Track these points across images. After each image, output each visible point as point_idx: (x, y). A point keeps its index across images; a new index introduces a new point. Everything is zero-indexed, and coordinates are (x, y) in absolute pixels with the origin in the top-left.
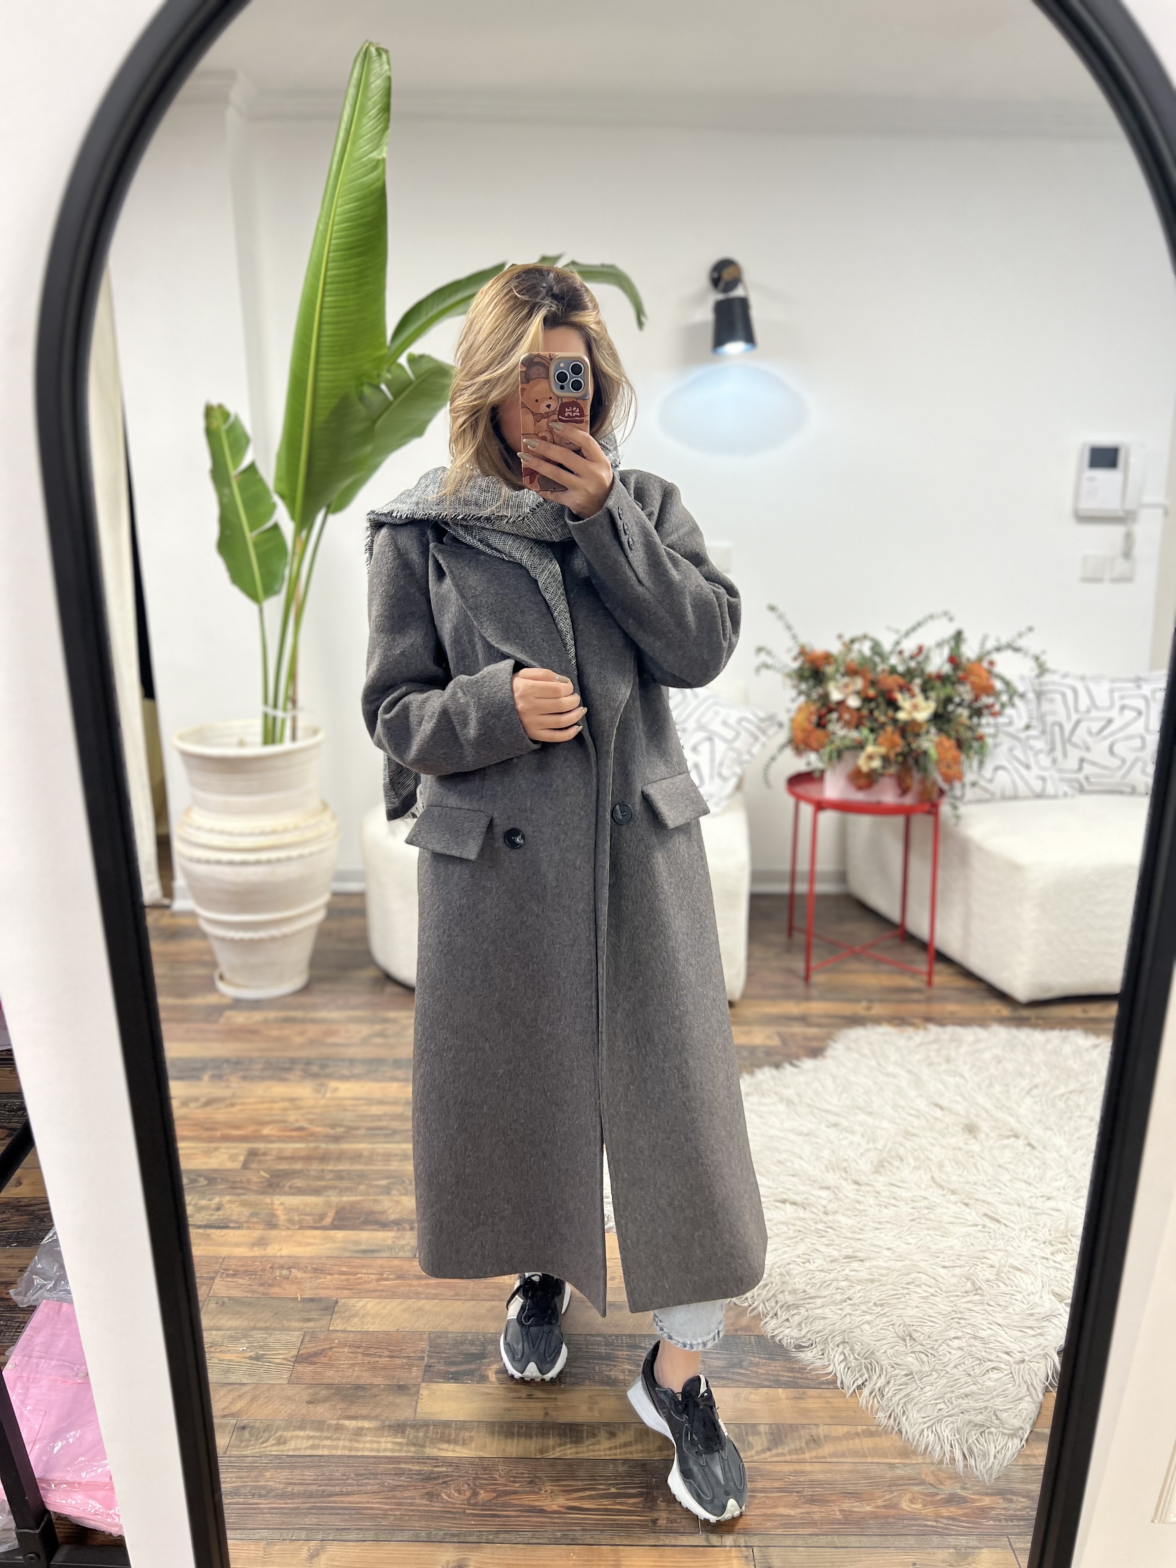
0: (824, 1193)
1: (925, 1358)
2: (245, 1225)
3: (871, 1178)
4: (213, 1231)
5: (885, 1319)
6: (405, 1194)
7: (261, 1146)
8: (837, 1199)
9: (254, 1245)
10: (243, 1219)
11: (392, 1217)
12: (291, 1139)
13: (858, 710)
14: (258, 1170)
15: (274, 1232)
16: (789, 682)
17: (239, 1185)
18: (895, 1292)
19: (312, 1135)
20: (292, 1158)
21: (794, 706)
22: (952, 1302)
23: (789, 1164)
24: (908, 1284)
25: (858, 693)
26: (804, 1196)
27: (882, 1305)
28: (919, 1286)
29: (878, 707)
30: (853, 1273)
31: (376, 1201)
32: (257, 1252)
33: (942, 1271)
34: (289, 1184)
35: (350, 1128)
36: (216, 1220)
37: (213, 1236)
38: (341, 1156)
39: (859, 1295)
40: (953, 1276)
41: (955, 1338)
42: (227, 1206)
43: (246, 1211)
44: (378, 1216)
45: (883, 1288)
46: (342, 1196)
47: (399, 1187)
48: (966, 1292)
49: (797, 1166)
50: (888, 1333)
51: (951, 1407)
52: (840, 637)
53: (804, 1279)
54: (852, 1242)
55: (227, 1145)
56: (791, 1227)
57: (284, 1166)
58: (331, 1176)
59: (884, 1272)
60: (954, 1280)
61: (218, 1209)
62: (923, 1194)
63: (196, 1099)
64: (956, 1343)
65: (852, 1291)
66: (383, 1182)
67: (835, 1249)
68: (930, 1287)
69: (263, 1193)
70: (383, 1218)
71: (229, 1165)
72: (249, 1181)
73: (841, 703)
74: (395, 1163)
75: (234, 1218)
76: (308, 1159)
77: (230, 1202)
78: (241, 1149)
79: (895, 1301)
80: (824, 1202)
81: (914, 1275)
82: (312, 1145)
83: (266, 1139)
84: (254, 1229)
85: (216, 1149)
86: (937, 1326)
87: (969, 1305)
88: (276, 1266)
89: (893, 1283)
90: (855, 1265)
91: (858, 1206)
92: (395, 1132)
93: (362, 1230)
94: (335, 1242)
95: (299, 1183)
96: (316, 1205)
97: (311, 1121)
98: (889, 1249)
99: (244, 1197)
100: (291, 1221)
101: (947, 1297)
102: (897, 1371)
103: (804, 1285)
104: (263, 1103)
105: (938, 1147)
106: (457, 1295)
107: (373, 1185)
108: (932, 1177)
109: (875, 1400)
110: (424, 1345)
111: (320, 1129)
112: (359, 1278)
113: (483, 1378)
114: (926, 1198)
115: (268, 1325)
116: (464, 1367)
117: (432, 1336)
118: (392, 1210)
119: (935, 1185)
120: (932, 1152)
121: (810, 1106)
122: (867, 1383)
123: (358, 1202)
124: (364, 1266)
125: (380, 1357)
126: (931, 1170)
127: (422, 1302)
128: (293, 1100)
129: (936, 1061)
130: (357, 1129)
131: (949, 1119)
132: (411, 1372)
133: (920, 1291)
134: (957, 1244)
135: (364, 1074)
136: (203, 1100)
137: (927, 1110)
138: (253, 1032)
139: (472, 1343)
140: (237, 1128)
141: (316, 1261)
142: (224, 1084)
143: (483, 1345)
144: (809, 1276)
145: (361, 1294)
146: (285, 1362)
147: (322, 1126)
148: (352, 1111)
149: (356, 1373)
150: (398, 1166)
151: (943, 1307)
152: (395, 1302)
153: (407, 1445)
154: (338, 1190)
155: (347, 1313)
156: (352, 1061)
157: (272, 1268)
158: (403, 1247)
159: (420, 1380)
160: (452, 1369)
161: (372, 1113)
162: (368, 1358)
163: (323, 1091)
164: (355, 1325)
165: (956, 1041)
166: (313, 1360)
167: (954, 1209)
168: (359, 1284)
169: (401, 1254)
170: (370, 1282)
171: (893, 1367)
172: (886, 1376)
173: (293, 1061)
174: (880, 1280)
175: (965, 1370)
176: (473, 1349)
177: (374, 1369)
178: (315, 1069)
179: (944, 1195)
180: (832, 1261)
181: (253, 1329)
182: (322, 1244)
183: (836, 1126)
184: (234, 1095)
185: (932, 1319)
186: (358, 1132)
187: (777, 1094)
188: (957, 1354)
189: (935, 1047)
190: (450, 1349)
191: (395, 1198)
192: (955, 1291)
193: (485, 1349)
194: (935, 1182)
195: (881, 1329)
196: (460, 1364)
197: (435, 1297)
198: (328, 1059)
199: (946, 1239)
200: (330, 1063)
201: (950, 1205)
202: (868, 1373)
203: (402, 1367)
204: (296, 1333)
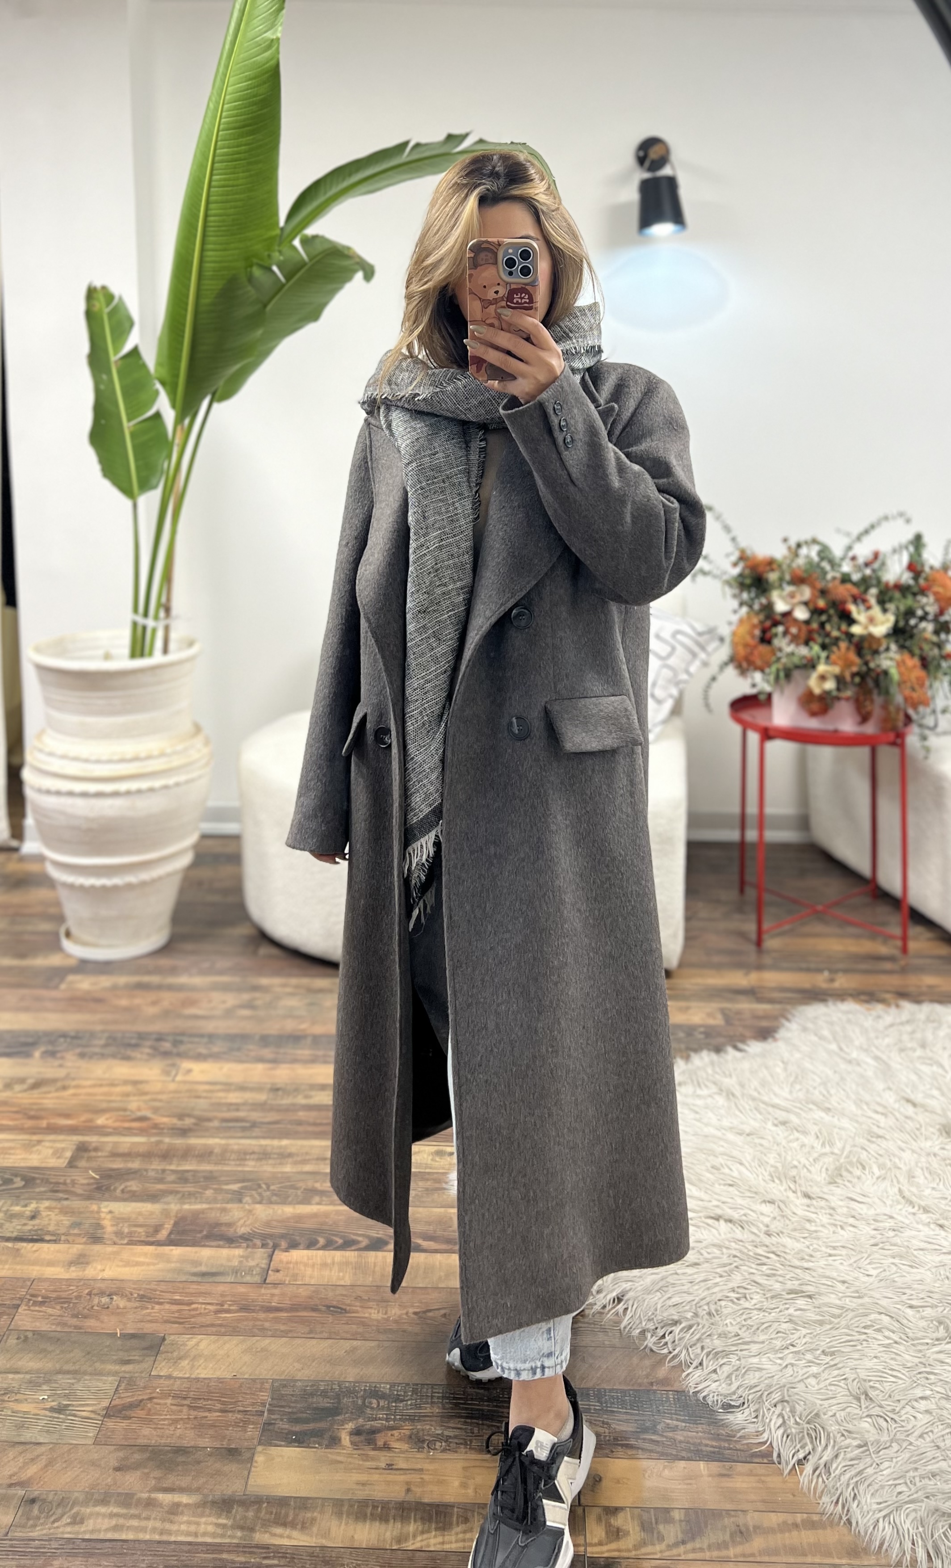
0: (767, 1209)
1: (884, 1424)
2: (63, 1238)
3: (825, 1190)
4: (24, 1244)
5: (836, 1372)
6: (260, 1203)
7: (93, 1139)
8: (783, 1216)
9: (71, 1263)
10: (62, 1230)
11: (242, 1230)
12: (129, 1132)
13: (807, 622)
14: (87, 1169)
15: (97, 1248)
16: (729, 591)
17: (62, 1187)
18: (849, 1338)
19: (156, 1126)
20: (128, 1155)
21: (735, 618)
22: (920, 1351)
23: (726, 1171)
24: (865, 1327)
25: (806, 604)
26: (742, 1212)
27: (832, 1354)
28: (879, 1330)
29: (829, 620)
30: (799, 1313)
31: (224, 1210)
32: (74, 1273)
33: (910, 1312)
34: (122, 1187)
35: (201, 1120)
36: (30, 1231)
37: (22, 1251)
38: (186, 1154)
39: (804, 1341)
40: (922, 1318)
41: (922, 1398)
42: (44, 1214)
43: (66, 1221)
44: (223, 1228)
45: (835, 1333)
46: (184, 1203)
47: (254, 1192)
48: (938, 1340)
49: (735, 1174)
50: (840, 1390)
51: (913, 1489)
52: (785, 540)
53: (738, 1320)
54: (798, 1271)
55: (52, 1137)
56: (724, 1250)
57: (118, 1164)
58: (172, 1177)
59: (837, 1312)
60: (923, 1324)
61: (33, 1217)
62: (887, 1211)
63: (22, 1081)
64: (923, 1405)
65: (796, 1336)
66: (235, 1187)
67: (777, 1281)
68: (893, 1332)
69: (89, 1198)
70: (230, 1232)
71: (53, 1162)
72: (73, 1183)
73: (787, 614)
74: (252, 1163)
75: (51, 1228)
76: (147, 1156)
77: (49, 1208)
78: (68, 1144)
79: (848, 1350)
80: (767, 1220)
81: (873, 1316)
82: (153, 1139)
83: (101, 1131)
84: (74, 1243)
85: (39, 1142)
86: (900, 1382)
87: (941, 1356)
88: (95, 1291)
89: (847, 1327)
90: (801, 1302)
91: (808, 1226)
93: (204, 1246)
94: (169, 1261)
95: (134, 1185)
96: (152, 1213)
97: (156, 1110)
98: (844, 1282)
99: (66, 1203)
100: (119, 1234)
101: (913, 1345)
102: (848, 1441)
103: (738, 1327)
104: (101, 1086)
105: (909, 1152)
106: (311, 1332)
107: (222, 1190)
108: (900, 1190)
109: (820, 1480)
110: (265, 1396)
111: (165, 1120)
112: (194, 1309)
113: (334, 1441)
114: (891, 1217)
115: (77, 1367)
116: (311, 1426)
117: (276, 1384)
118: (241, 1222)
119: (903, 1201)
120: (900, 1159)
121: (754, 1099)
122: (810, 1457)
123: (203, 1211)
124: (201, 1294)
125: (210, 1410)
126: (898, 1182)
127: (267, 1341)
128: (135, 1083)
129: (909, 1045)
130: (209, 1120)
131: (922, 1118)
132: (246, 1431)
133: (880, 1338)
134: (928, 1276)
135: (224, 1053)
136: (30, 1081)
137: (896, 1106)
138: (98, 1000)
139: (324, 1394)
140: (67, 1116)
141: (144, 1286)
142: (57, 1063)
143: (338, 1397)
144: (744, 1317)
145: (194, 1329)
146: (93, 1416)
147: (169, 1116)
148: (205, 1098)
149: (178, 1432)
150: (255, 1167)
151: (909, 1358)
152: (235, 1340)
153: (233, 1527)
154: (179, 1196)
155: (175, 1354)
156: (211, 1037)
157: (90, 1294)
158: (251, 1269)
159: (256, 1442)
160: (297, 1428)
161: (229, 1101)
162: (195, 1413)
163: (173, 1073)
164: (183, 1370)
165: (933, 1021)
166: (128, 1413)
167: (926, 1230)
168: (193, 1316)
169: (248, 1279)
170: (206, 1314)
171: (843, 1435)
172: (834, 1446)
173: (142, 1036)
174: (831, 1323)
175: (933, 1441)
176: (325, 1403)
177: (200, 1426)
178: (167, 1046)
179: (914, 1214)
180: (772, 1297)
181: (59, 1372)
182: (154, 1264)
183: (784, 1123)
184: (67, 1077)
185: (895, 1373)
186: (211, 1124)
187: (715, 1083)
188: (924, 1419)
189: (908, 1028)
190: (296, 1402)
191: (247, 1207)
192: (924, 1337)
193: (339, 1402)
194: (904, 1197)
195: (830, 1385)
196: (307, 1421)
197: (284, 1334)
198: (183, 1034)
199: (915, 1270)
200: (185, 1039)
201: (920, 1227)
202: (812, 1442)
203: (236, 1425)
204: (110, 1378)
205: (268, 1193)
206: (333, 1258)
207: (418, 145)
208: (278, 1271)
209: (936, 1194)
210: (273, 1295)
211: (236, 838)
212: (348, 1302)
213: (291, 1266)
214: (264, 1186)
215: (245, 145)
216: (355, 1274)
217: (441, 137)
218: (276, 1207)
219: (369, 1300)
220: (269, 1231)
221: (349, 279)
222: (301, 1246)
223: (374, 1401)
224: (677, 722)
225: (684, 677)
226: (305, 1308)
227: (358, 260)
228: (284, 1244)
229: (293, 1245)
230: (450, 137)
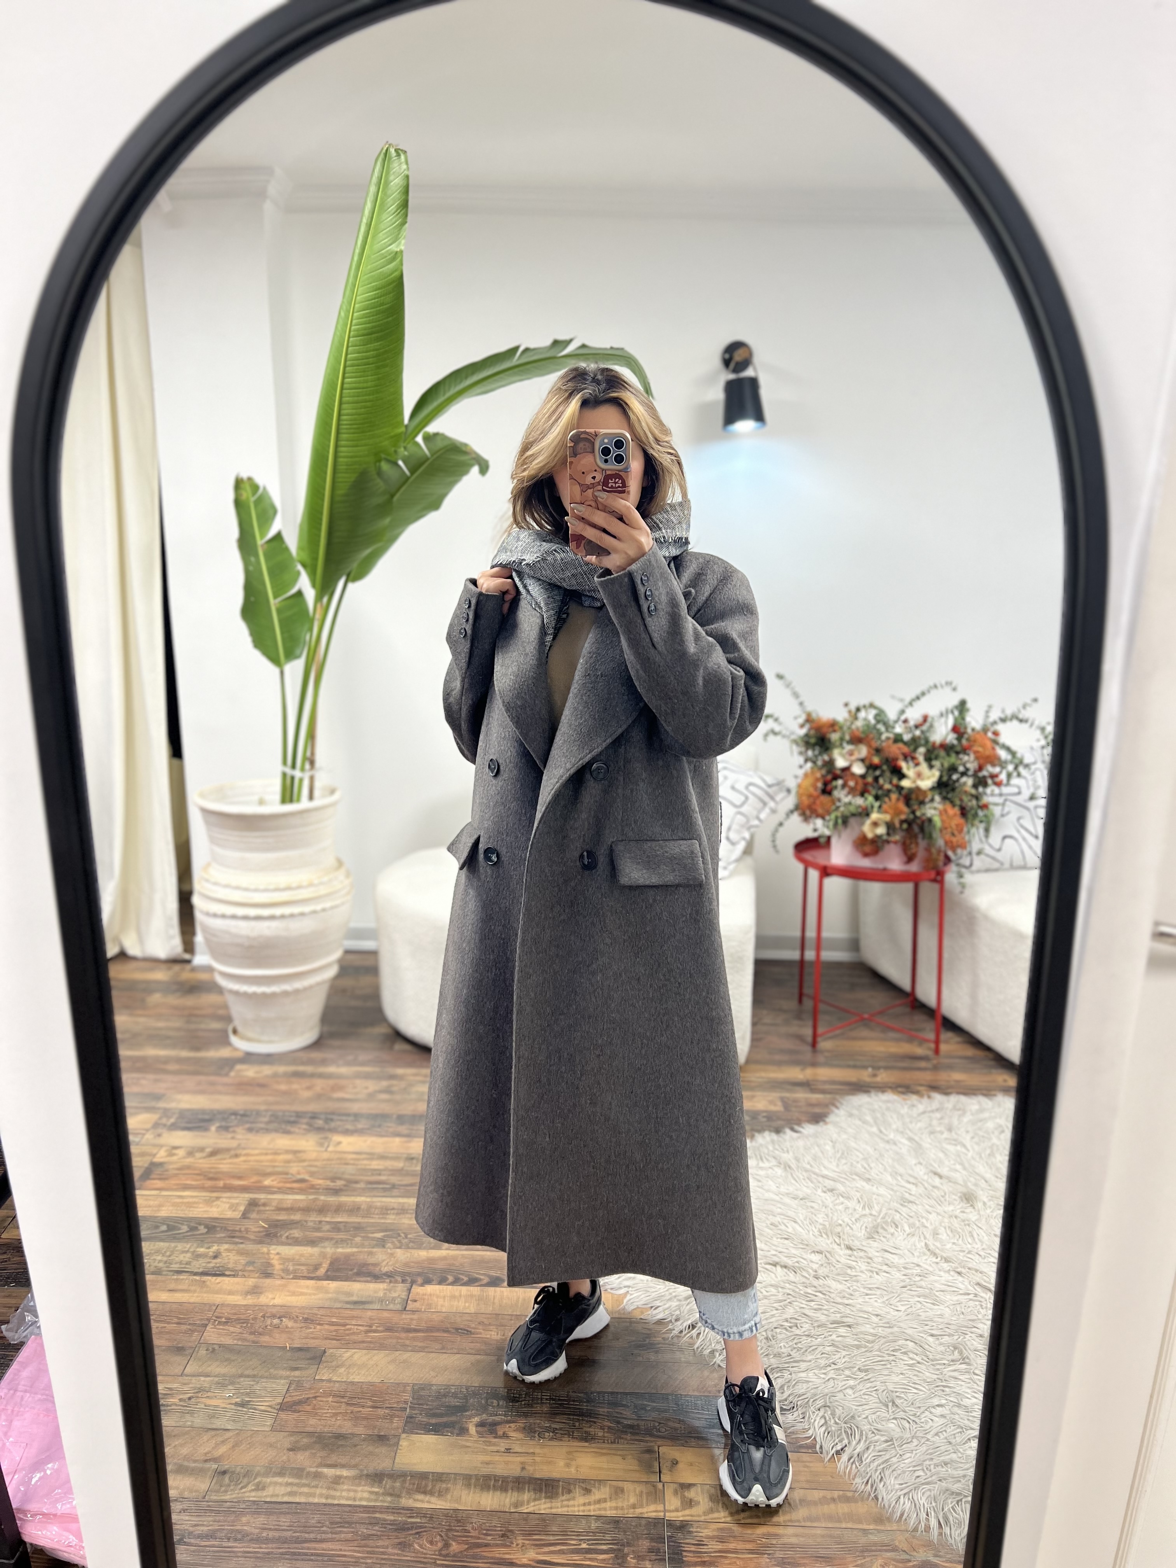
0: (815, 1258)
1: (907, 1425)
2: (240, 1273)
3: (864, 1243)
4: (210, 1278)
5: (869, 1385)
6: (400, 1248)
7: (262, 1196)
8: (829, 1264)
9: (247, 1293)
10: (240, 1267)
11: (385, 1269)
12: (291, 1191)
13: (864, 777)
14: (257, 1220)
15: (268, 1281)
16: (796, 749)
17: (238, 1234)
18: (880, 1359)
19: (313, 1187)
20: (291, 1209)
21: (801, 772)
22: (938, 1369)
23: (783, 1227)
24: (893, 1351)
25: (863, 760)
26: (796, 1260)
27: (866, 1371)
28: (905, 1353)
29: (882, 774)
30: (840, 1339)
31: (370, 1253)
32: (250, 1300)
33: (931, 1339)
34: (287, 1234)
35: (350, 1182)
36: (213, 1267)
37: (208, 1283)
38: (338, 1209)
39: (844, 1360)
40: (941, 1344)
41: (938, 1406)
42: (224, 1254)
43: (243, 1260)
44: (371, 1268)
45: (868, 1354)
46: (337, 1247)
47: (395, 1241)
48: (953, 1361)
49: (790, 1230)
50: (871, 1398)
51: (929, 1475)
52: (846, 705)
53: (791, 1344)
54: (840, 1307)
55: (228, 1194)
56: (780, 1289)
57: (282, 1217)
58: (327, 1227)
59: (870, 1338)
60: (942, 1348)
61: (215, 1257)
62: (916, 1260)
63: (201, 1149)
64: (939, 1411)
65: (837, 1357)
66: (379, 1235)
67: (823, 1314)
68: (917, 1355)
69: (261, 1242)
70: (376, 1270)
71: (229, 1214)
72: (247, 1231)
73: (846, 770)
74: (393, 1217)
75: (230, 1266)
76: (307, 1210)
77: (228, 1250)
78: (242, 1199)
79: (881, 1367)
80: (815, 1266)
81: (901, 1342)
82: (311, 1197)
83: (267, 1190)
84: (249, 1277)
85: (218, 1198)
86: (921, 1393)
87: (956, 1374)
88: (268, 1315)
90: (842, 1331)
91: (849, 1271)
92: (394, 1187)
93: (354, 1281)
94: (327, 1292)
95: (296, 1233)
96: (312, 1255)
97: (312, 1174)
98: (877, 1315)
99: (242, 1246)
100: (286, 1271)
101: (933, 1365)
102: (878, 1437)
103: (789, 1349)
104: (266, 1154)
105: (934, 1215)
106: (443, 1348)
107: (368, 1237)
108: (926, 1244)
109: (854, 1466)
110: (407, 1396)
111: (320, 1182)
112: (348, 1330)
113: (463, 1431)
114: (918, 1265)
115: (256, 1373)
116: (445, 1419)
117: (416, 1388)
118: (384, 1263)
119: (928, 1253)
120: (927, 1220)
121: (806, 1171)
122: (846, 1449)
123: (353, 1254)
124: (353, 1318)
125: (363, 1407)
126: (925, 1238)
127: (408, 1354)
128: (295, 1152)
129: (938, 1129)
130: (356, 1182)
131: (946, 1187)
132: (392, 1422)
133: (906, 1358)
134: (947, 1312)
135: (368, 1129)
136: (208, 1150)
137: (926, 1177)
138: (262, 1086)
139: (455, 1396)
140: (240, 1178)
141: (307, 1311)
142: (230, 1135)
143: (465, 1398)
144: (795, 1341)
145: (348, 1345)
146: (269, 1409)
147: (323, 1179)
148: (353, 1164)
149: (338, 1423)
150: (394, 1219)
151: (929, 1375)
152: (382, 1354)
153: (383, 1494)
154: (334, 1241)
155: (334, 1363)
156: (357, 1116)
157: (264, 1316)
158: (394, 1299)
159: (400, 1431)
160: (433, 1421)
161: (372, 1167)
162: (352, 1408)
163: (326, 1145)
164: (341, 1376)
165: (959, 1110)
166: (297, 1408)
167: (946, 1277)
168: (348, 1335)
169: (391, 1307)
170: (358, 1334)
171: (873, 1433)
172: (866, 1441)
173: (299, 1115)
174: (866, 1347)
175: (946, 1438)
176: (455, 1402)
177: (356, 1418)
178: (320, 1123)
179: (937, 1263)
180: (819, 1326)
181: (241, 1376)
182: (314, 1294)
183: (832, 1190)
184: (239, 1147)
185: (917, 1386)
186: (358, 1186)
187: (774, 1158)
188: (939, 1421)
189: (938, 1115)
190: (432, 1401)
191: (389, 1251)
192: (942, 1359)
193: (467, 1402)
194: (929, 1250)
195: (864, 1394)
196: (441, 1415)
197: (422, 1349)
198: (333, 1113)
199: (936, 1307)
200: (335, 1117)
201: (942, 1273)
202: (848, 1438)
203: (384, 1417)
204: (282, 1381)
205: (406, 1240)
206: (460, 1291)
207: (527, 350)
208: (415, 1301)
209: (957, 1248)
210: (412, 1319)
211: (374, 953)
212: (473, 1325)
213: (426, 1297)
214: (403, 1235)
215: (374, 350)
216: (478, 1304)
217: (548, 342)
218: (413, 1251)
219: (490, 1324)
220: (407, 1270)
221: (466, 472)
222: (434, 1282)
223: (495, 1401)
224: (749, 860)
225: (756, 822)
226: (438, 1330)
227: (474, 456)
228: (420, 1280)
229: (428, 1281)
230: (556, 343)
